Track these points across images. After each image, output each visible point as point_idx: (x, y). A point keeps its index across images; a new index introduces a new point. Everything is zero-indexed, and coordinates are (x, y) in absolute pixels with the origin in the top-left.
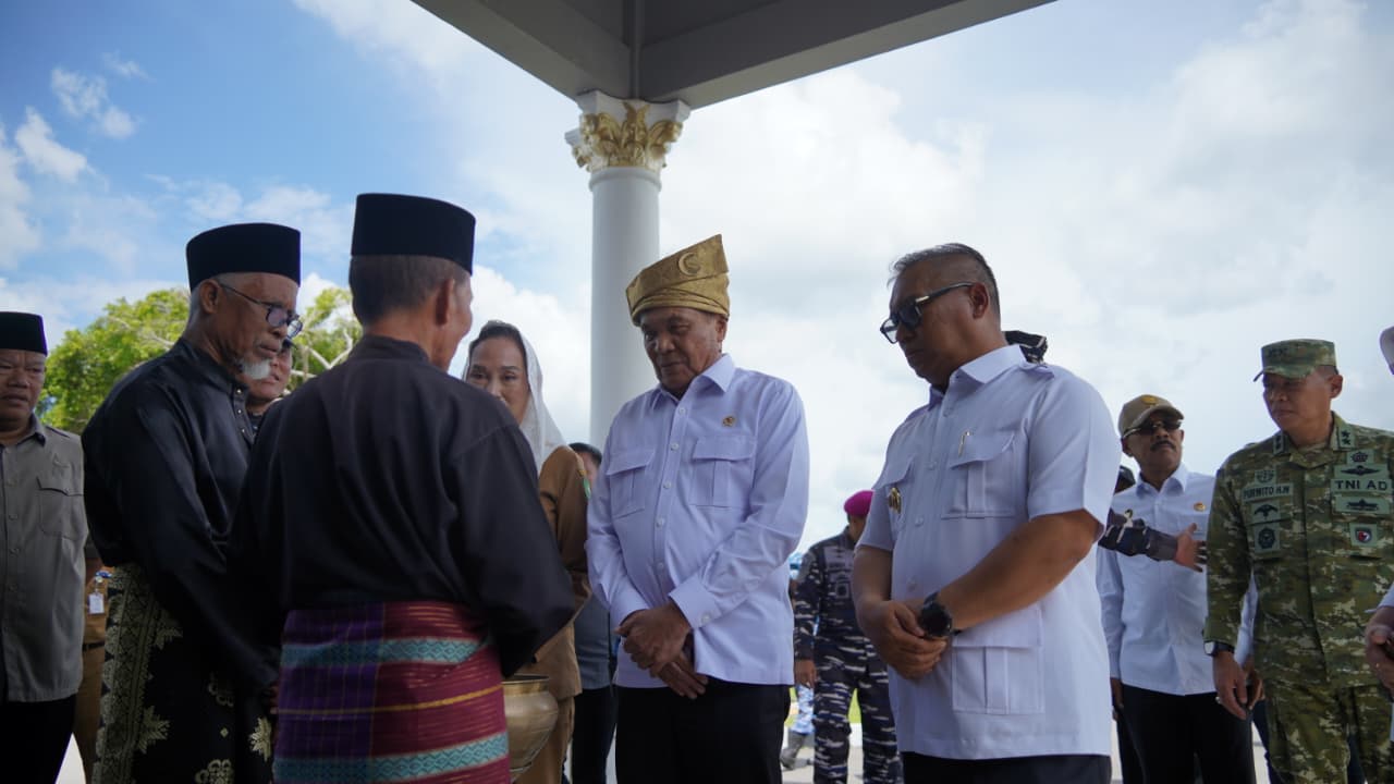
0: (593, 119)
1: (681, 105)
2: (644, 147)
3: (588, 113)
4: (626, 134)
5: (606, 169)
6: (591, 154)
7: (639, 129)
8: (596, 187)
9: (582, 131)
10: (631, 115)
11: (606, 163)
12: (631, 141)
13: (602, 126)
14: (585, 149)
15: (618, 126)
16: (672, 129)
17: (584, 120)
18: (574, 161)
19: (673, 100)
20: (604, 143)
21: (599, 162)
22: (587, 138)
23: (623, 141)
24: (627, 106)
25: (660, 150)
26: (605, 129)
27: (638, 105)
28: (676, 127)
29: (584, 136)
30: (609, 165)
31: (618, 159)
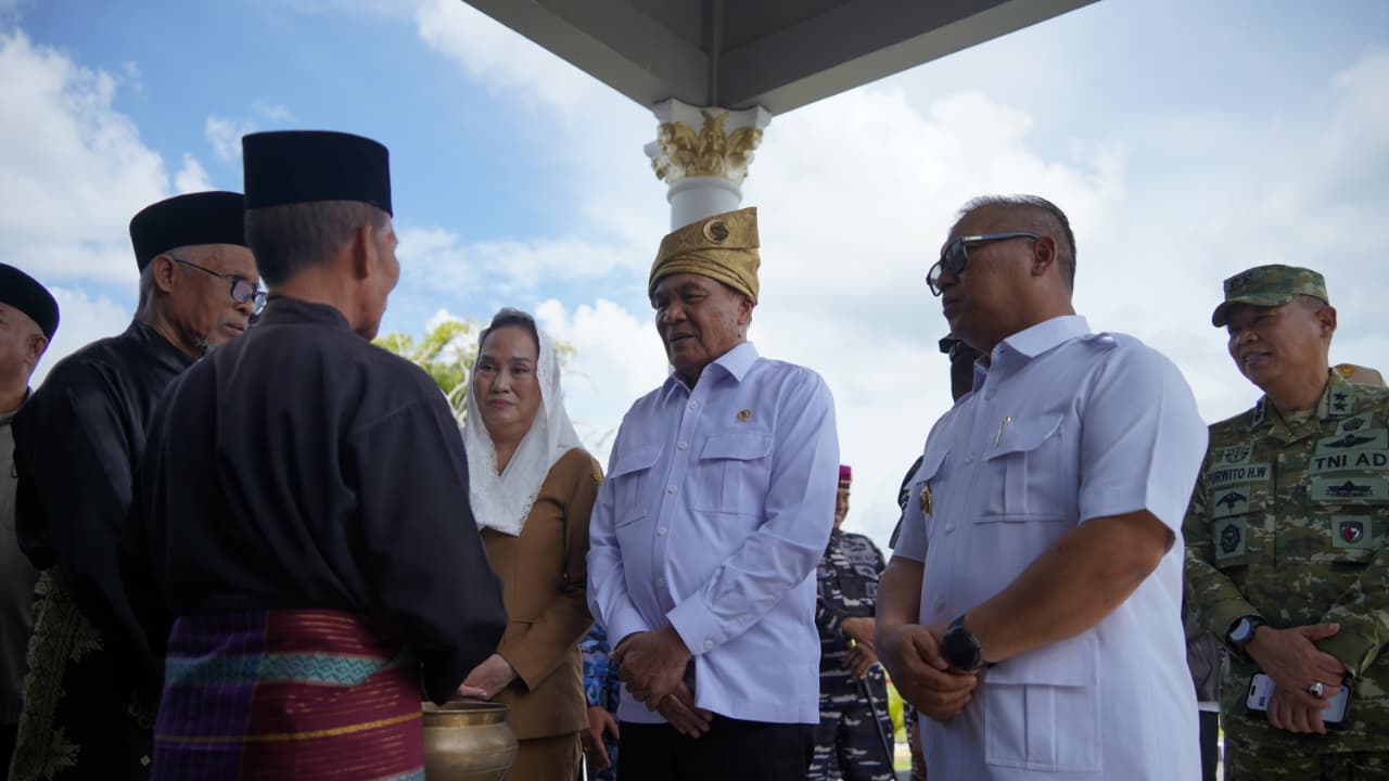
0: (669, 128)
1: (761, 112)
2: (723, 156)
3: (665, 122)
4: (704, 143)
5: (685, 179)
6: (669, 165)
7: (718, 137)
8: (673, 200)
9: (660, 141)
10: (709, 123)
11: (683, 173)
12: (709, 149)
13: (679, 134)
14: (663, 161)
15: (695, 135)
16: (751, 136)
17: (661, 130)
18: (654, 174)
19: (752, 107)
20: (681, 152)
21: (677, 172)
22: (665, 149)
23: (701, 150)
24: (704, 114)
25: (739, 159)
26: (682, 138)
27: (716, 113)
28: (756, 135)
29: (662, 147)
30: (687, 175)
31: (696, 169)
